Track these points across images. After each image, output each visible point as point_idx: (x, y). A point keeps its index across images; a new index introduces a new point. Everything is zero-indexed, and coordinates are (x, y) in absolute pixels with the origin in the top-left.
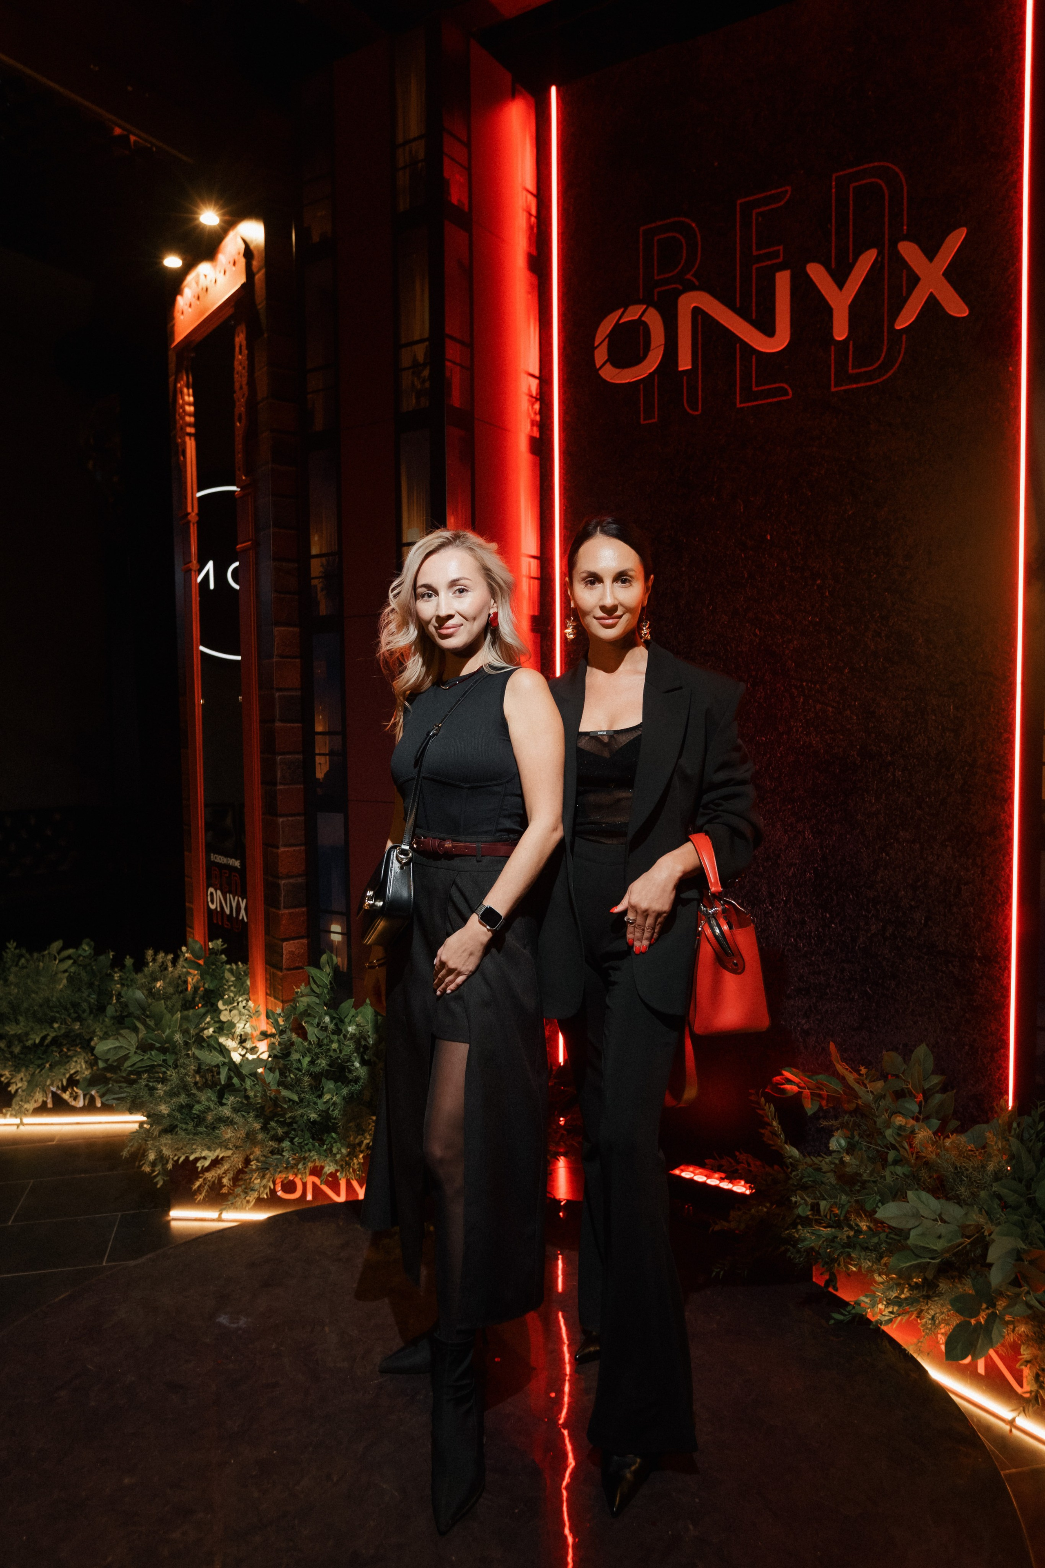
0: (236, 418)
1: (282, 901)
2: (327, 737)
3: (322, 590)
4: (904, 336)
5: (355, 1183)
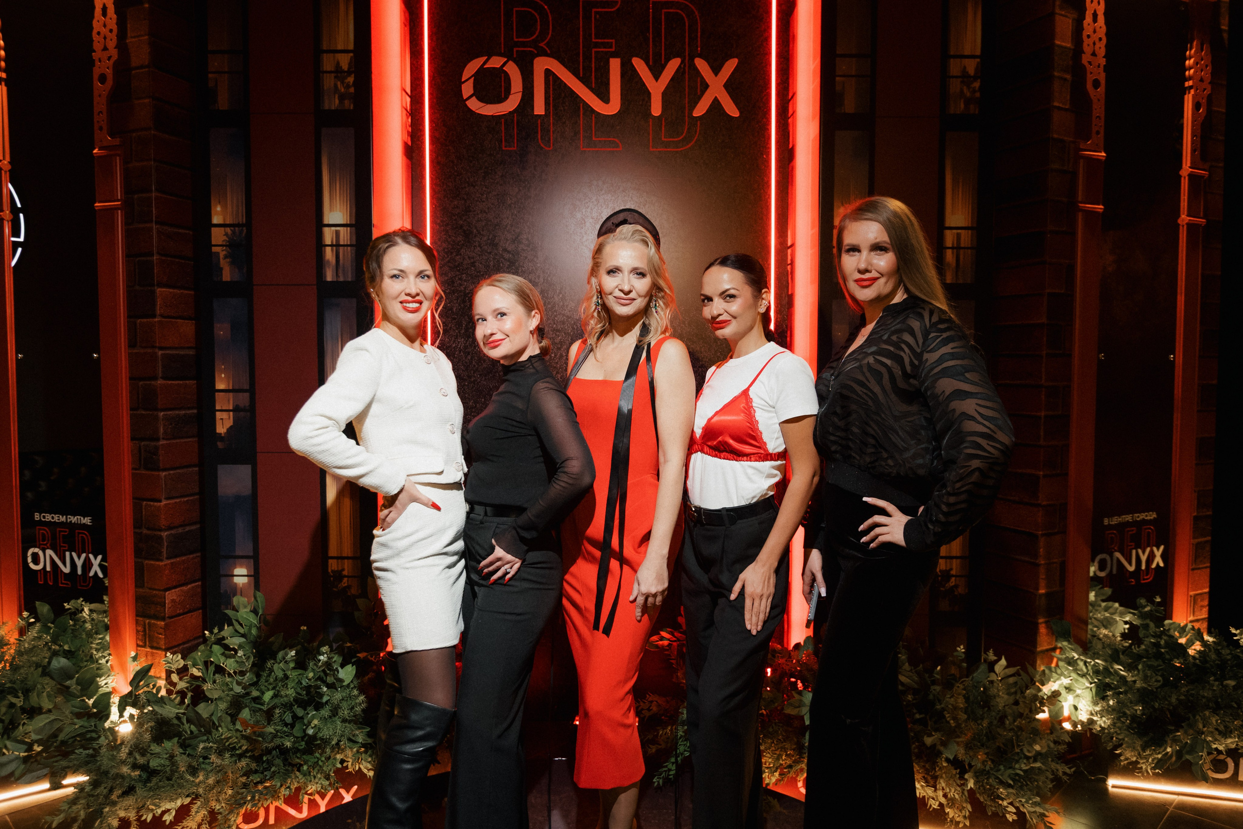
0: (96, 77)
1: (165, 552)
2: (231, 394)
3: (226, 257)
4: (699, 123)
5: (317, 798)
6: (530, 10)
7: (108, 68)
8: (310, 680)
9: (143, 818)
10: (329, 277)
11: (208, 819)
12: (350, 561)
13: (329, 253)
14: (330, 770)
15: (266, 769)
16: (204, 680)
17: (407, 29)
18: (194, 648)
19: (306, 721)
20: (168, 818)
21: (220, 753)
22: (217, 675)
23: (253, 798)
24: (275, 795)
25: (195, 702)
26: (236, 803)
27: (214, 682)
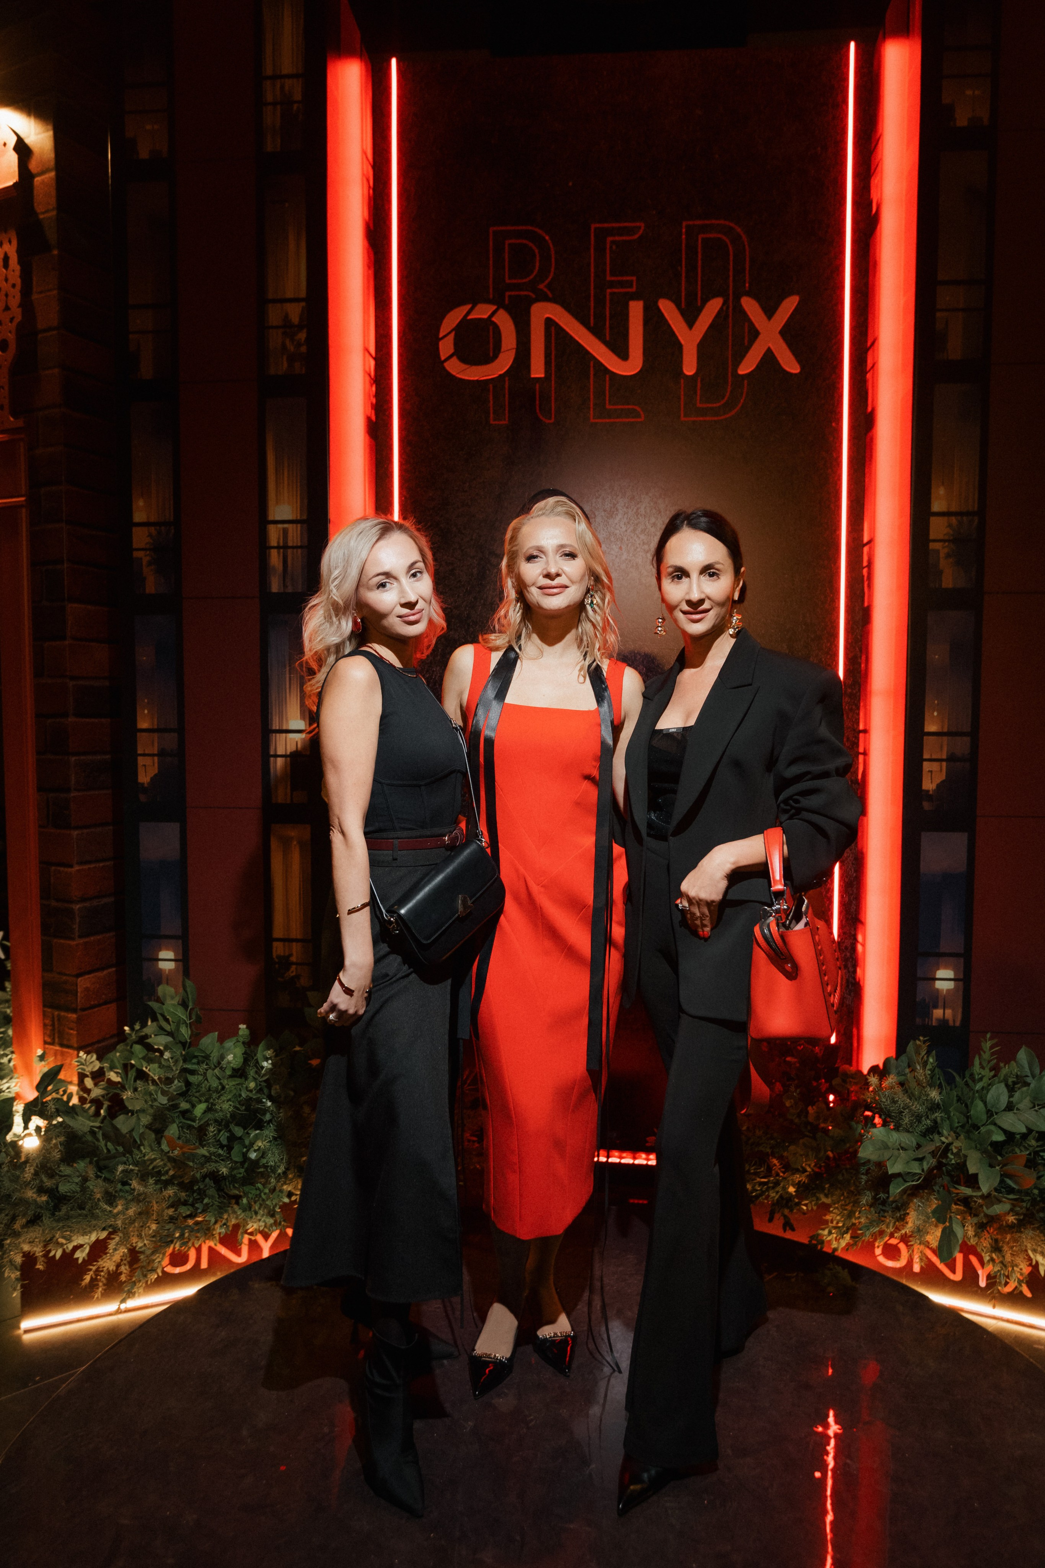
1: (77, 929)
2: (156, 735)
3: (150, 564)
4: (746, 382)
5: (259, 1238)
6: (525, 241)
7: (10, 332)
8: (251, 1091)
9: (52, 1254)
10: (275, 586)
11: (128, 1259)
12: (299, 944)
13: (275, 558)
14: (276, 1205)
15: (196, 1201)
16: (123, 1088)
17: (371, 272)
18: (112, 1048)
19: (247, 1142)
20: (80, 1255)
21: (143, 1178)
22: (138, 1082)
23: (182, 1236)
24: (208, 1232)
25: (112, 1114)
26: (162, 1241)
27: (135, 1090)
